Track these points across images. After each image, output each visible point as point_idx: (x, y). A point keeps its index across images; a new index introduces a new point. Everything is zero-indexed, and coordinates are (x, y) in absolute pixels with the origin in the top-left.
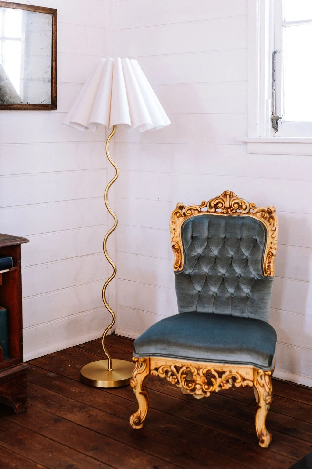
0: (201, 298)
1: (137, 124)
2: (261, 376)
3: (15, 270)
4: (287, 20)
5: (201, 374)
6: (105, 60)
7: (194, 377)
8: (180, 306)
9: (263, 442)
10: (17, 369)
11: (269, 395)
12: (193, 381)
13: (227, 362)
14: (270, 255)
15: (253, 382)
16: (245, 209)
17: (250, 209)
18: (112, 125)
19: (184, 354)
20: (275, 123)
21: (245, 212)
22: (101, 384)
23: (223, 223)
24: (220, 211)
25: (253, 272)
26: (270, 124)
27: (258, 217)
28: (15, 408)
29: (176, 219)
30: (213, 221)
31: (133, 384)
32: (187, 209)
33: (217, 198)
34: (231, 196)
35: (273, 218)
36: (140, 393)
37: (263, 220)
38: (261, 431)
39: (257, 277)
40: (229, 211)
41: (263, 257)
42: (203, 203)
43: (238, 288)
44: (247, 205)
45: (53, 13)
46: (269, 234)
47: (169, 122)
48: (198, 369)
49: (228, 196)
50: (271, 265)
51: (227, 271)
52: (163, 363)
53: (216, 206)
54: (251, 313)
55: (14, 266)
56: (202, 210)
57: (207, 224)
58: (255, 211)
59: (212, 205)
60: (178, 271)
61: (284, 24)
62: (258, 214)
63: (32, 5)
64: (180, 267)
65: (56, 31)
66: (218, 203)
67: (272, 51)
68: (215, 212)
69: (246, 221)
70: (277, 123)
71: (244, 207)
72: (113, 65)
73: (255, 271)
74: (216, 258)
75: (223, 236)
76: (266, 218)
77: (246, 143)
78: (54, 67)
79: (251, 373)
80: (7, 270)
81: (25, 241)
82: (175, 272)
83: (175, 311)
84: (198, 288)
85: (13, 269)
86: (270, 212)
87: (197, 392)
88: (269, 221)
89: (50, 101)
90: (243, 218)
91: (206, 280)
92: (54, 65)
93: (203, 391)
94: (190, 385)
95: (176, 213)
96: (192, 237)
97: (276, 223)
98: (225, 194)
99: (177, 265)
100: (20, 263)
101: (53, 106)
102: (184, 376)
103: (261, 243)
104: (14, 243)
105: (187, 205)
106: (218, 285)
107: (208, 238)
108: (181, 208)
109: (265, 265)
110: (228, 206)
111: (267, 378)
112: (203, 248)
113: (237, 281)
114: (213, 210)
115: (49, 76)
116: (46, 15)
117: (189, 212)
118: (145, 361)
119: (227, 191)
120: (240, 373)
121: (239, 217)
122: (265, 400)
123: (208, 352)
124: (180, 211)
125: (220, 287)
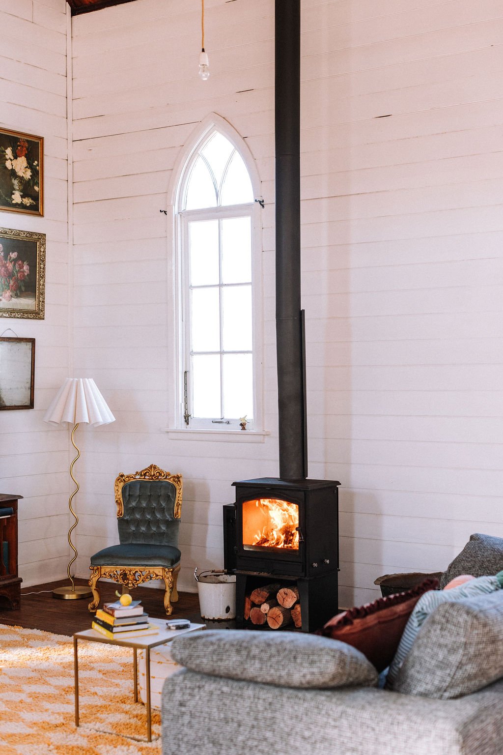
0: (135, 535)
1: (93, 422)
2: (167, 572)
3: (14, 516)
4: (194, 351)
5: (132, 574)
6: (72, 379)
7: (128, 576)
8: (121, 541)
9: (168, 611)
10: (14, 580)
11: (171, 583)
12: (128, 579)
13: (147, 565)
14: (178, 505)
15: (162, 576)
16: (163, 476)
17: (167, 476)
18: (76, 423)
19: (122, 563)
20: (187, 418)
21: (163, 478)
22: (67, 597)
23: (149, 485)
24: (148, 478)
25: (168, 517)
26: (183, 419)
27: (171, 481)
28: (13, 606)
29: (119, 483)
30: (142, 484)
31: (90, 583)
32: (126, 477)
33: (146, 469)
34: (155, 467)
35: (180, 481)
36: (95, 589)
37: (174, 483)
38: (167, 606)
39: (170, 519)
40: (153, 477)
41: (174, 506)
42: (137, 473)
43: (159, 527)
44: (165, 473)
45: (32, 341)
46: (177, 491)
47: (114, 419)
48: (130, 571)
49: (153, 468)
50: (179, 511)
51: (152, 516)
52: (109, 570)
53: (145, 475)
54: (166, 542)
55: (14, 514)
56: (136, 477)
57: (139, 486)
58: (170, 477)
59: (143, 474)
60: (120, 518)
61: (193, 353)
62: (172, 479)
63: (19, 337)
64: (121, 515)
65: (34, 353)
66: (146, 473)
67: (184, 372)
68: (144, 478)
69: (163, 483)
70: (188, 419)
71: (163, 475)
72: (77, 384)
73: (169, 515)
74: (144, 508)
75: (150, 494)
76: (176, 482)
77: (168, 432)
78: (32, 379)
79: (161, 571)
80: (10, 516)
81: (21, 497)
82: (118, 518)
83: (118, 543)
84: (133, 529)
85: (13, 515)
86: (178, 477)
87: (129, 585)
88: (177, 483)
89: (30, 402)
90: (162, 482)
91: (138, 523)
92: (32, 377)
93: (133, 584)
94: (125, 581)
95: (119, 479)
96: (129, 495)
97: (182, 484)
98: (151, 467)
99: (119, 513)
100: (17, 512)
101: (31, 406)
102: (122, 576)
103: (173, 497)
104: (15, 498)
105: (126, 474)
106: (146, 525)
107: (139, 496)
108: (122, 476)
109: (175, 511)
110: (152, 474)
111: (170, 573)
112: (136, 502)
113: (157, 522)
114: (143, 477)
115: (29, 385)
116: (28, 343)
117: (127, 479)
118: (98, 569)
119: (152, 465)
120: (155, 572)
121: (159, 481)
122: (169, 586)
123: (135, 560)
124: (121, 478)
125: (147, 527)
